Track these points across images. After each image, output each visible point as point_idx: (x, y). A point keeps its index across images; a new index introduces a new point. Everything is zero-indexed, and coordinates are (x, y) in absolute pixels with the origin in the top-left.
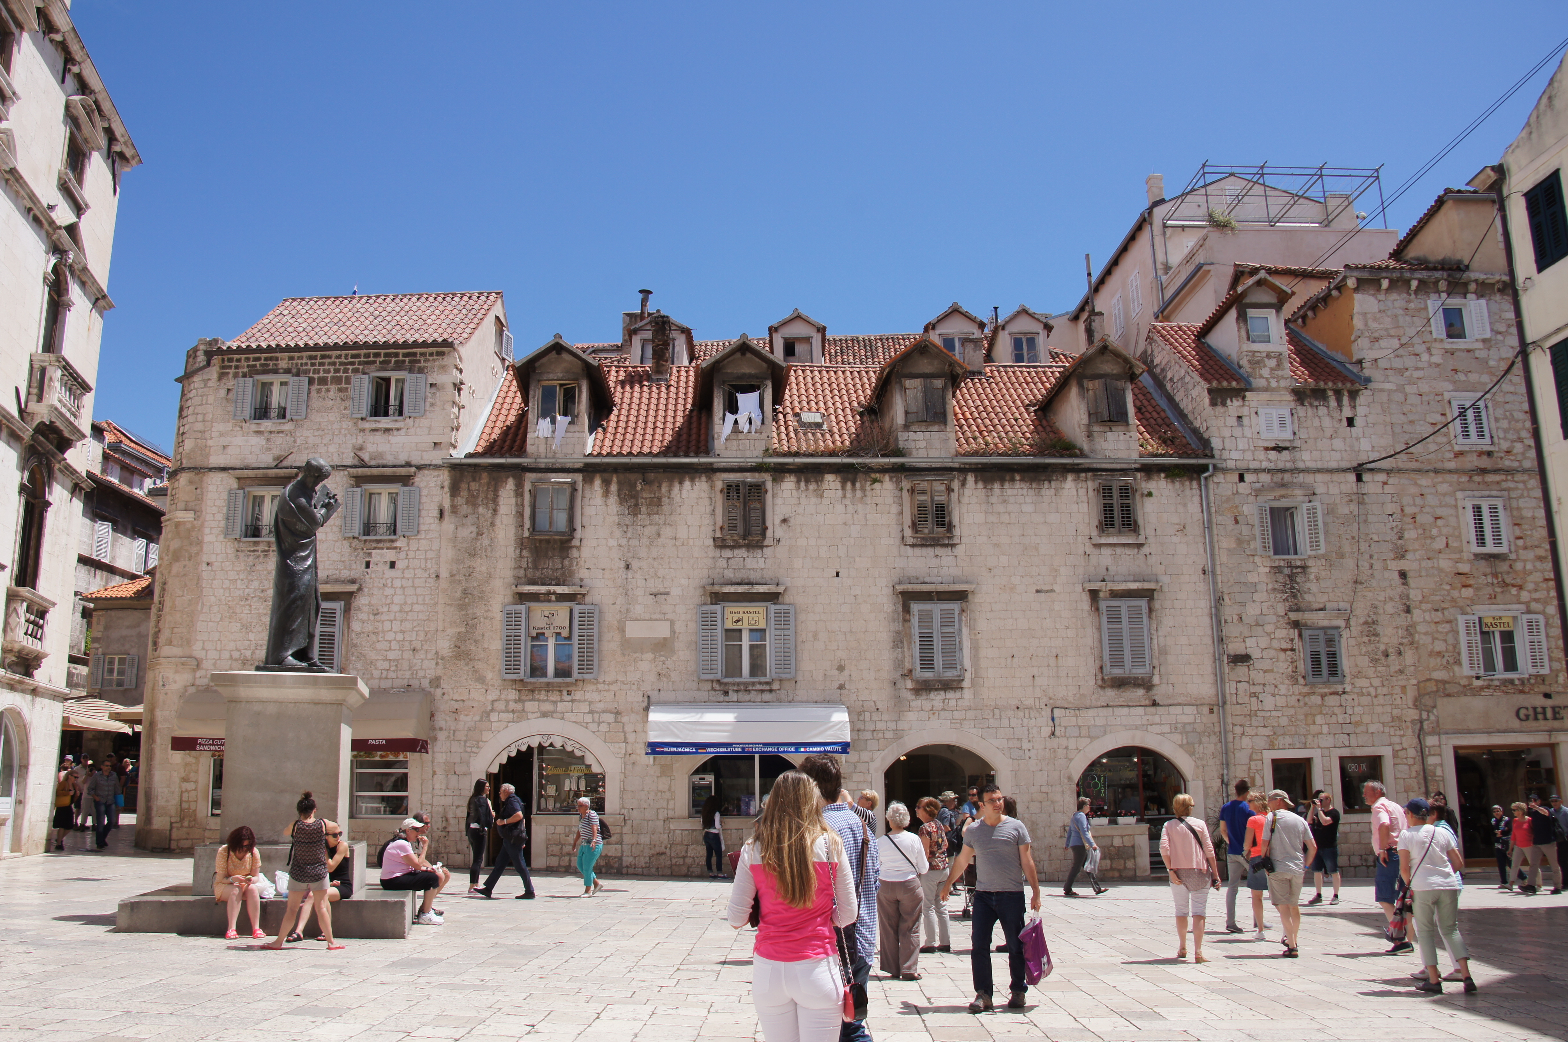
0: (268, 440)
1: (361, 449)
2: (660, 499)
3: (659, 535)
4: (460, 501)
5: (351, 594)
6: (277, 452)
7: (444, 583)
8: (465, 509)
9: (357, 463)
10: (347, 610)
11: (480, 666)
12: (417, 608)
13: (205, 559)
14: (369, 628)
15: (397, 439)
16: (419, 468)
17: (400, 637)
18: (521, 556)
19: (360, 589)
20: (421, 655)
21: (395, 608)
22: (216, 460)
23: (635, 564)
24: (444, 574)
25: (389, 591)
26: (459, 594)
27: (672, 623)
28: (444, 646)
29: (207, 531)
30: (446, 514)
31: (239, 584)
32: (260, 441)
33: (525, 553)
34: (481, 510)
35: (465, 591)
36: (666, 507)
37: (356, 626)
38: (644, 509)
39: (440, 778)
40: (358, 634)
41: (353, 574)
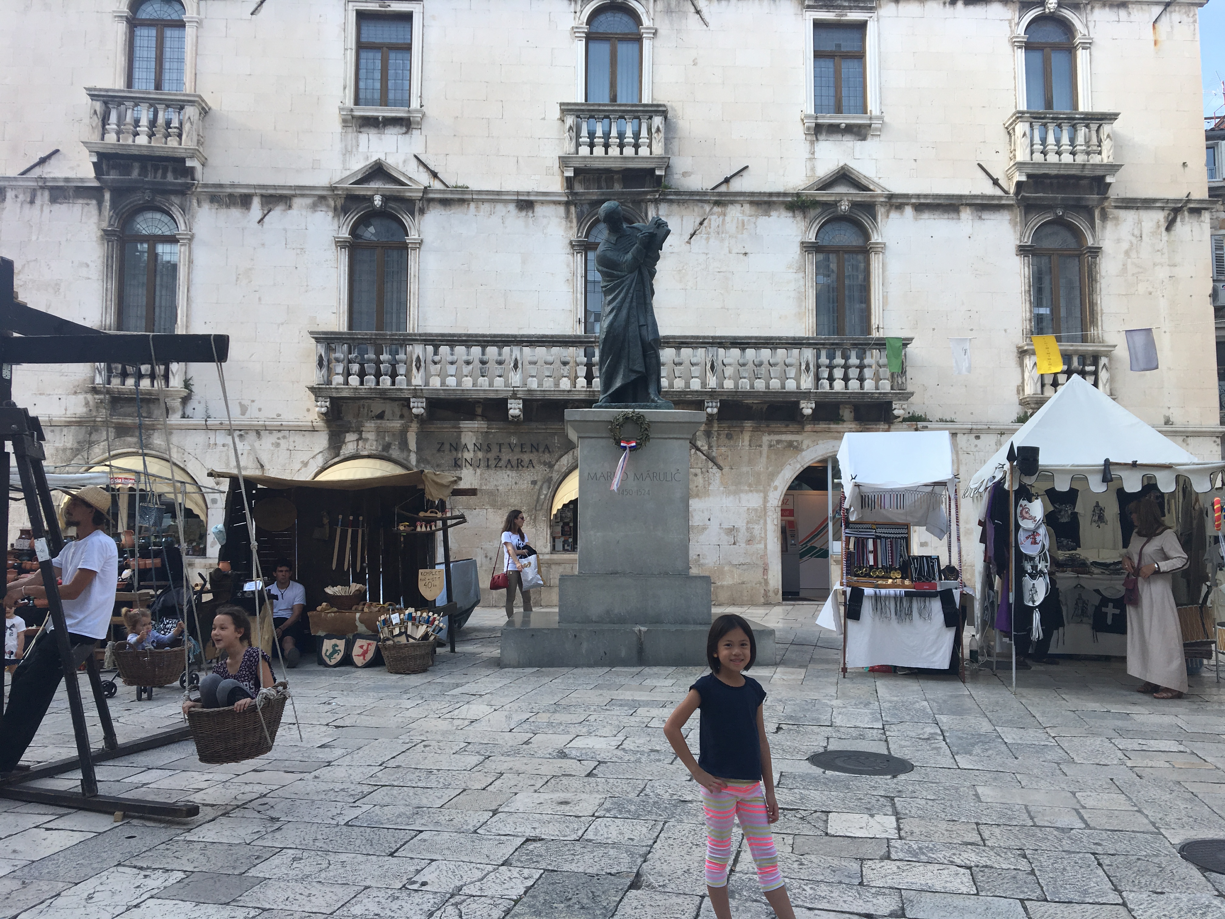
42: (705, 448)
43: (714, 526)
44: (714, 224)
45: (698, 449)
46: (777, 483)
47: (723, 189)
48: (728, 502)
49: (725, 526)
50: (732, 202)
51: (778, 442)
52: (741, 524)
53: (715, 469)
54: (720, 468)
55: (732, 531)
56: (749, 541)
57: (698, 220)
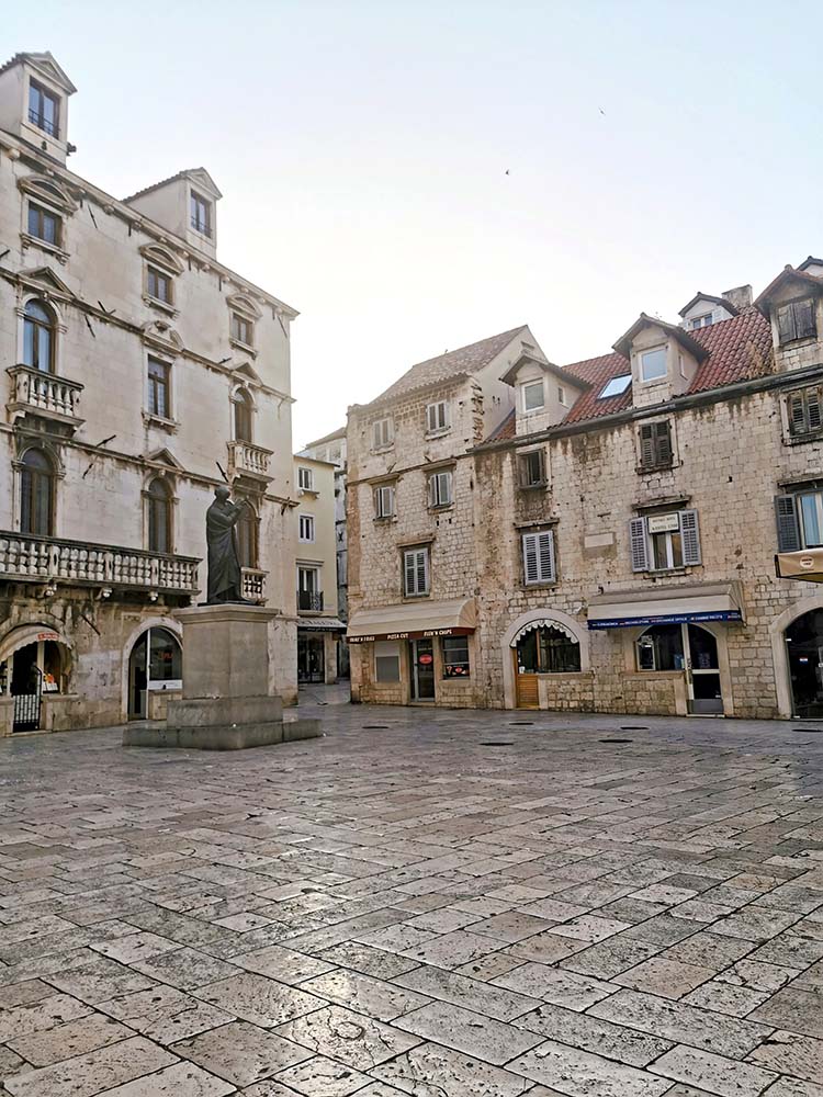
0: (384, 458)
1: (428, 453)
2: (599, 448)
3: (600, 473)
4: (481, 474)
5: (431, 542)
6: (388, 464)
7: (477, 528)
8: (485, 479)
9: (427, 462)
10: (429, 553)
11: (500, 578)
12: (464, 546)
13: (362, 534)
14: (441, 561)
15: (445, 442)
16: (458, 458)
17: (457, 565)
18: (518, 504)
19: (435, 539)
20: (468, 575)
21: (454, 548)
22: (361, 476)
23: (587, 497)
24: (477, 523)
25: (449, 538)
26: (485, 534)
27: (614, 533)
28: (480, 568)
29: (361, 517)
30: (475, 484)
31: (379, 546)
32: (379, 459)
33: (520, 501)
34: (493, 478)
35: (489, 532)
36: (604, 454)
37: (434, 561)
38: (589, 457)
39: (484, 652)
40: (436, 566)
41: (431, 531)
42: (90, 620)
43: (94, 672)
44: (97, 469)
45: (87, 620)
46: (128, 644)
47: (102, 446)
48: (102, 656)
49: (101, 673)
50: (107, 457)
51: (129, 617)
52: (109, 672)
53: (96, 634)
54: (99, 634)
55: (103, 676)
56: (112, 683)
57: (89, 464)
